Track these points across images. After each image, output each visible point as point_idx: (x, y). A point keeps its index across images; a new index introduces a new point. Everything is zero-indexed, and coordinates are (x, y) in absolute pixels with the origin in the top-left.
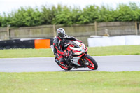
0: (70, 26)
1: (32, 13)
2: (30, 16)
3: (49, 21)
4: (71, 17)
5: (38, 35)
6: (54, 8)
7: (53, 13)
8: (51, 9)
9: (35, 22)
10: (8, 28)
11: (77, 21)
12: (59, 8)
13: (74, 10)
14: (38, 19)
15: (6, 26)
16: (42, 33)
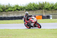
0: (50, 10)
1: (35, 5)
2: (34, 6)
3: (41, 8)
4: (50, 7)
5: (37, 14)
6: (43, 3)
7: (43, 5)
8: (42, 3)
9: (36, 8)
10: (25, 11)
11: (53, 8)
12: (46, 3)
13: (51, 4)
14: (37, 7)
15: (24, 10)
16: (39, 13)
